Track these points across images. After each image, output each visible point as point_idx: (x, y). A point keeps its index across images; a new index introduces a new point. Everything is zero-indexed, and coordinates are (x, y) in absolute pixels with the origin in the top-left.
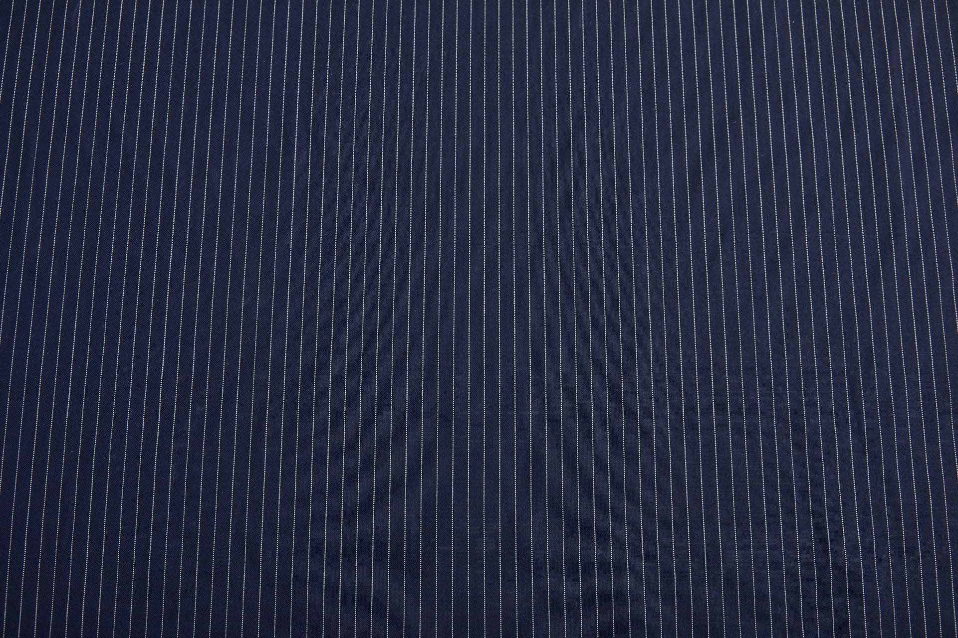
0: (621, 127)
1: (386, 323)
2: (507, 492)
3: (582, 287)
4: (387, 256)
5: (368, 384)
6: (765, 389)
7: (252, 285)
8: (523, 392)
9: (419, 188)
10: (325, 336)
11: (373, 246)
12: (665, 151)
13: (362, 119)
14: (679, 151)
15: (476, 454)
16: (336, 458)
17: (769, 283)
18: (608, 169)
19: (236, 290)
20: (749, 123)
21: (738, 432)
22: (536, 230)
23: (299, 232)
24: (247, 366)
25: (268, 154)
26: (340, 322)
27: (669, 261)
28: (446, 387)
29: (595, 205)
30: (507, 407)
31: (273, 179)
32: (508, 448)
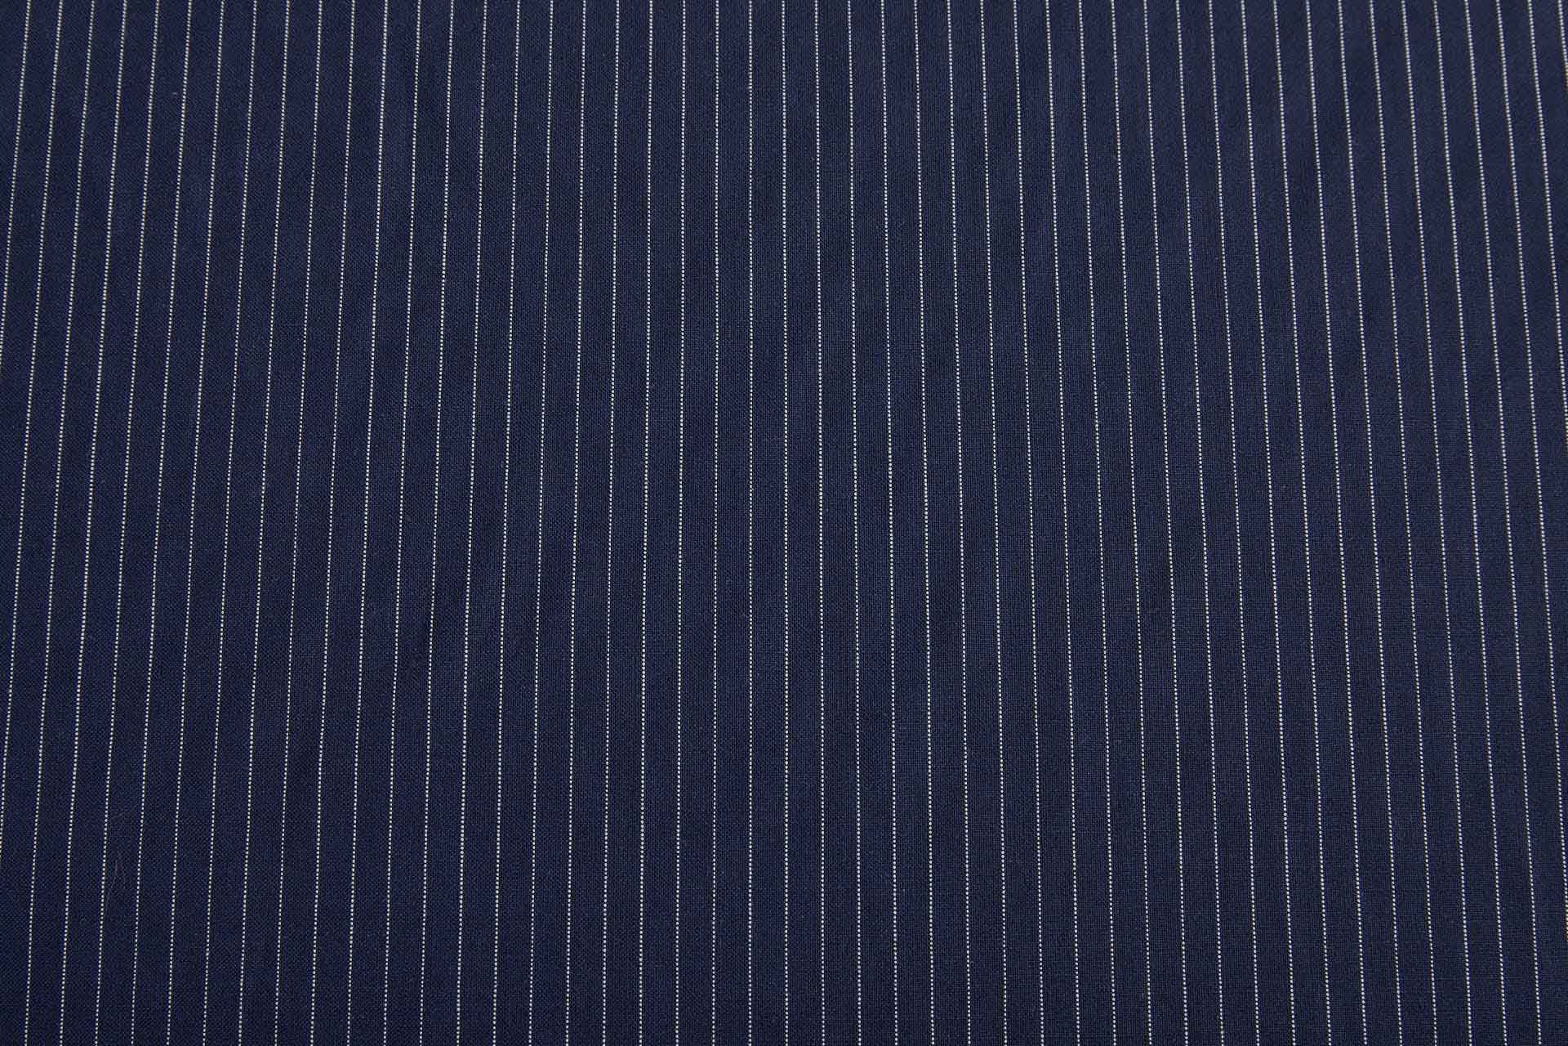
0: (1133, 70)
1: (593, 524)
2: (876, 909)
3: (1046, 437)
4: (595, 373)
5: (554, 667)
6: (1468, 668)
7: (284, 441)
8: (911, 682)
9: (666, 212)
10: (452, 557)
11: (562, 349)
12: (1233, 123)
13: (533, 55)
14: (1265, 117)
15: (804, 829)
16: (480, 840)
17: (1474, 424)
18: (1101, 164)
19: (248, 455)
20: (1425, 59)
21: (1405, 771)
22: (939, 308)
23: (392, 313)
24: (274, 632)
25: (318, 140)
26: (488, 525)
27: (1247, 378)
28: (733, 669)
29: (1073, 249)
30: (875, 720)
31: (329, 193)
32: (877, 811)
